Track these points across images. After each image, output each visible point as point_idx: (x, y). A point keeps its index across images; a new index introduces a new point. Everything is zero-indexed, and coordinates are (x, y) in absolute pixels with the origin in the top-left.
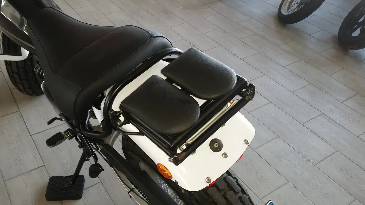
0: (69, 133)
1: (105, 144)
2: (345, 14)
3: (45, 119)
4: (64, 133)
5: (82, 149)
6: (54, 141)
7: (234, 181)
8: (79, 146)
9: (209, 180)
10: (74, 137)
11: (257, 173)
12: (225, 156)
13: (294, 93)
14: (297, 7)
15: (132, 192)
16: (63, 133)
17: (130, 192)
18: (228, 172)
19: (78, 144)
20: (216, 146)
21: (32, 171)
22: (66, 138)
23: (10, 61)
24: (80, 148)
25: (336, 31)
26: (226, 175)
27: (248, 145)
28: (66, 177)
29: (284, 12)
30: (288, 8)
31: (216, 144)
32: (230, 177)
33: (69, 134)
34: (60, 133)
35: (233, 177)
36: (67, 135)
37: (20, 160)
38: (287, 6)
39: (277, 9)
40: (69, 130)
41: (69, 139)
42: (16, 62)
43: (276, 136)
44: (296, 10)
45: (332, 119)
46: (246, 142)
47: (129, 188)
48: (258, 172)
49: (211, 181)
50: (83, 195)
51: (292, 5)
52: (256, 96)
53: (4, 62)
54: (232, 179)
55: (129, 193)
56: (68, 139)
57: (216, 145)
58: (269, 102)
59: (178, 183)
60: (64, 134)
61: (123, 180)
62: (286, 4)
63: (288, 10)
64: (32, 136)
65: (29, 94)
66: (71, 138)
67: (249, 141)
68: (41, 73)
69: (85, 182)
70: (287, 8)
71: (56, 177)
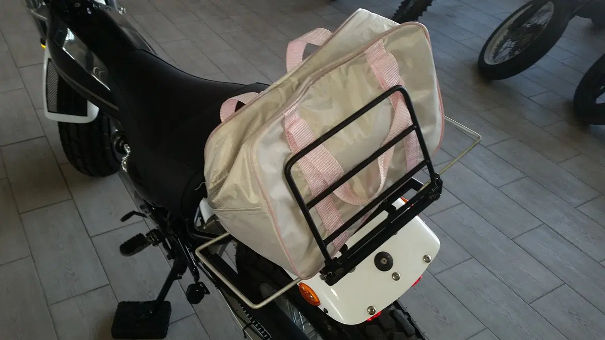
0: (155, 236)
1: (210, 255)
2: (587, 67)
3: (112, 212)
4: (147, 235)
5: (172, 261)
6: (131, 247)
7: (405, 317)
8: (167, 256)
9: (371, 310)
10: (162, 243)
11: (437, 312)
12: (396, 277)
13: (500, 189)
14: (510, 53)
15: (248, 329)
16: (145, 235)
17: (245, 328)
18: (396, 303)
19: (167, 254)
20: (384, 263)
21: (92, 292)
22: (150, 244)
23: (68, 124)
24: (169, 259)
25: (570, 92)
26: (393, 308)
27: (429, 263)
28: (145, 302)
29: (489, 60)
30: (496, 54)
31: (384, 259)
32: (399, 311)
33: (153, 237)
34: (140, 235)
35: (403, 311)
36: (151, 239)
37: (73, 275)
38: (493, 51)
39: (477, 56)
40: (154, 230)
41: (154, 245)
42: (77, 125)
43: (470, 257)
44: (507, 58)
45: (558, 233)
46: (426, 258)
47: (244, 322)
48: (440, 311)
49: (375, 312)
50: (168, 332)
51: (502, 50)
52: (444, 194)
53: (57, 124)
54: (402, 314)
55: (243, 330)
56: (151, 245)
57: (384, 261)
58: (459, 202)
59: (327, 312)
60: (146, 237)
61: (235, 310)
62: (491, 48)
63: (494, 57)
64: (93, 239)
65: (90, 174)
66: (156, 244)
67: (430, 258)
68: (120, 144)
69: (172, 313)
70: (494, 54)
71: (129, 303)
